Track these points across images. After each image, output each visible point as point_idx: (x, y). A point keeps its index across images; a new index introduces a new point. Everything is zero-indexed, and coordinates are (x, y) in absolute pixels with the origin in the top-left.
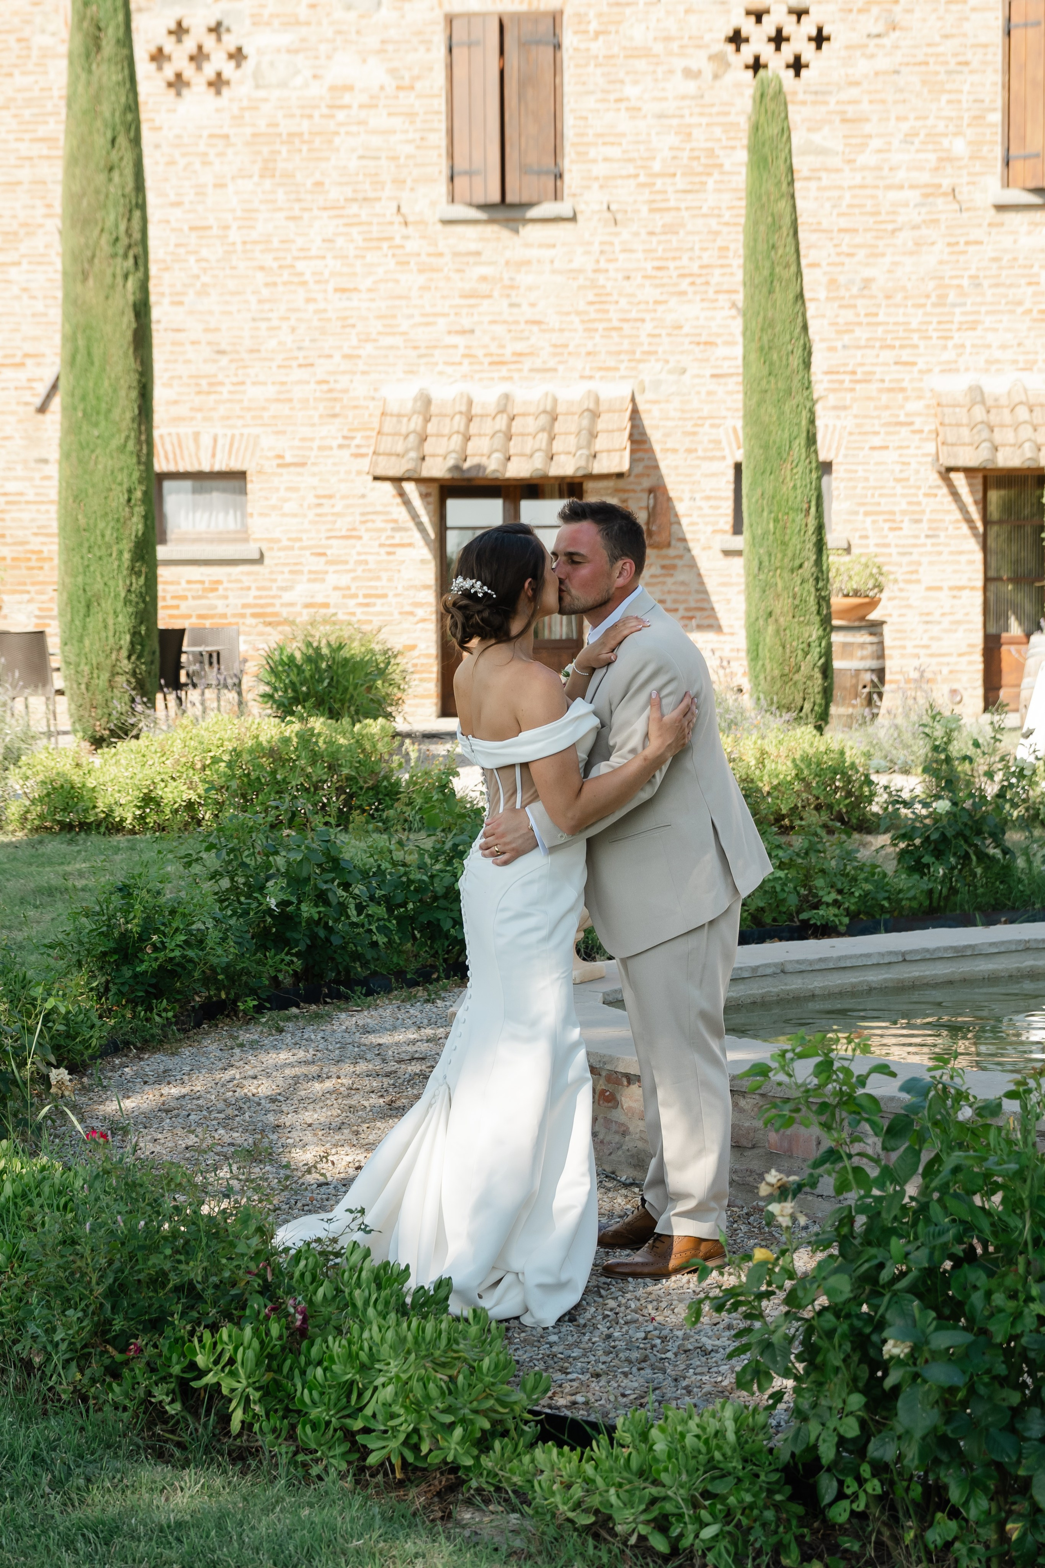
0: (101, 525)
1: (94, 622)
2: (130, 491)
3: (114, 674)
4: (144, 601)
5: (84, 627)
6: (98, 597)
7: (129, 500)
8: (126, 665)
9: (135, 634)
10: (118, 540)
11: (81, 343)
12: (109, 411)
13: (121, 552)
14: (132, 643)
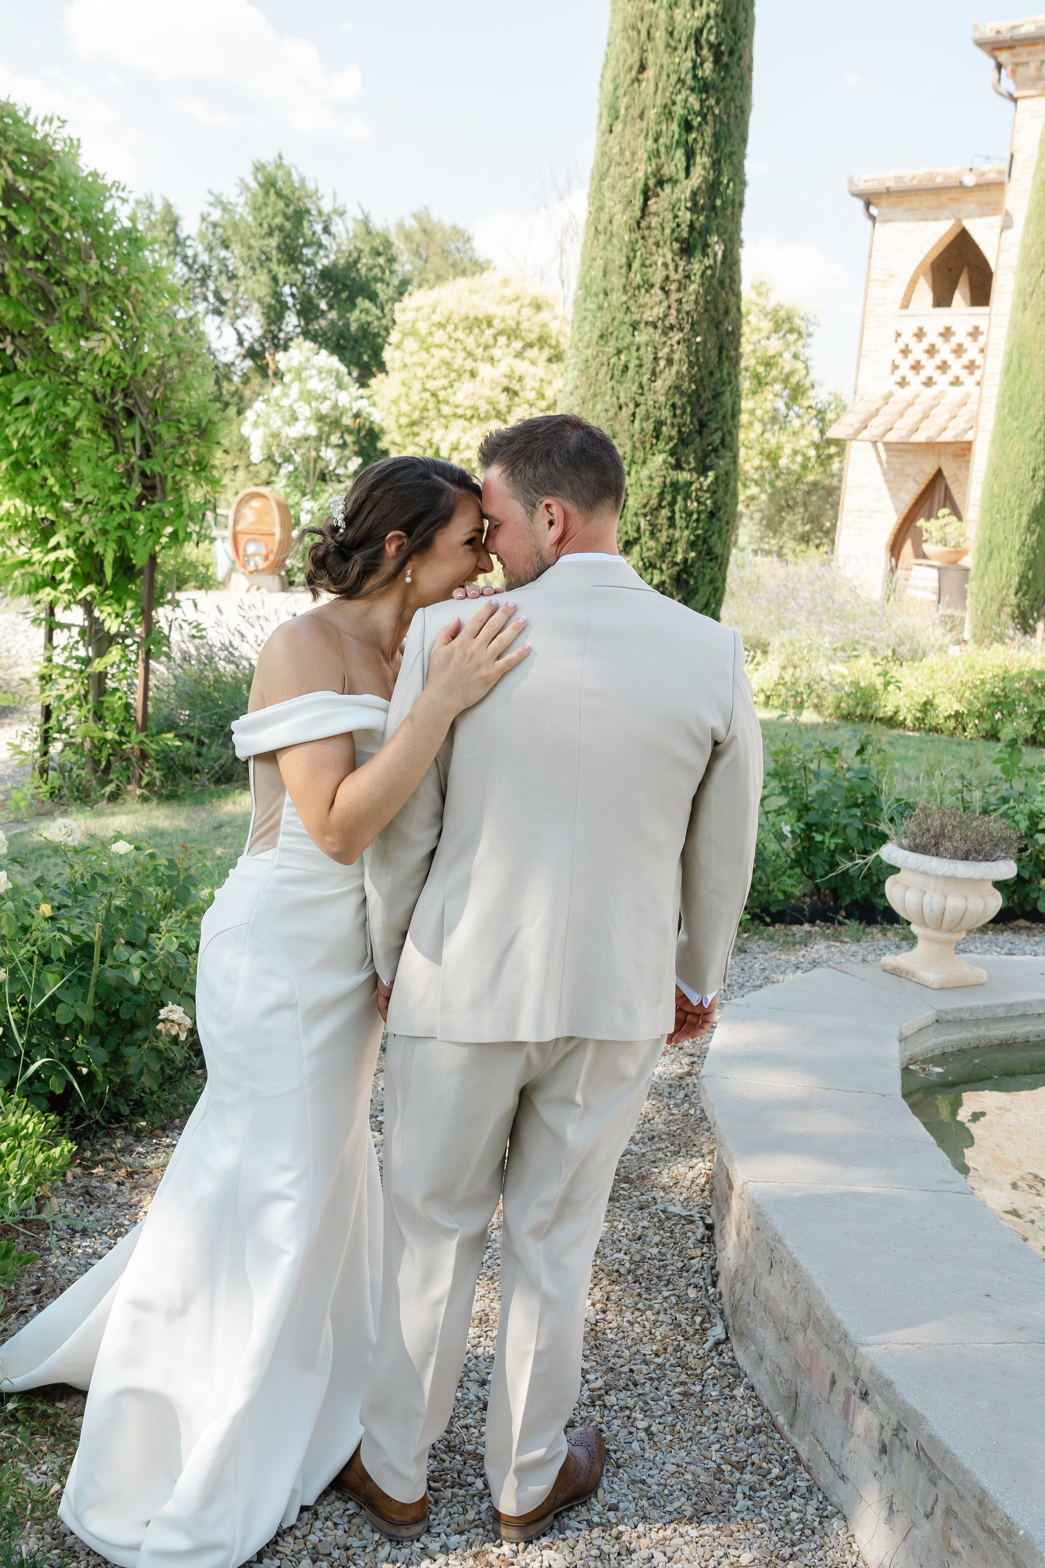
0: (1009, 493)
1: (994, 565)
2: (1035, 470)
3: (1002, 605)
4: (1034, 553)
5: (986, 569)
6: (999, 547)
7: (1033, 477)
8: (1013, 599)
9: (1023, 577)
10: (1020, 506)
11: (1015, 357)
12: (1028, 408)
13: (1020, 515)
14: (1020, 584)
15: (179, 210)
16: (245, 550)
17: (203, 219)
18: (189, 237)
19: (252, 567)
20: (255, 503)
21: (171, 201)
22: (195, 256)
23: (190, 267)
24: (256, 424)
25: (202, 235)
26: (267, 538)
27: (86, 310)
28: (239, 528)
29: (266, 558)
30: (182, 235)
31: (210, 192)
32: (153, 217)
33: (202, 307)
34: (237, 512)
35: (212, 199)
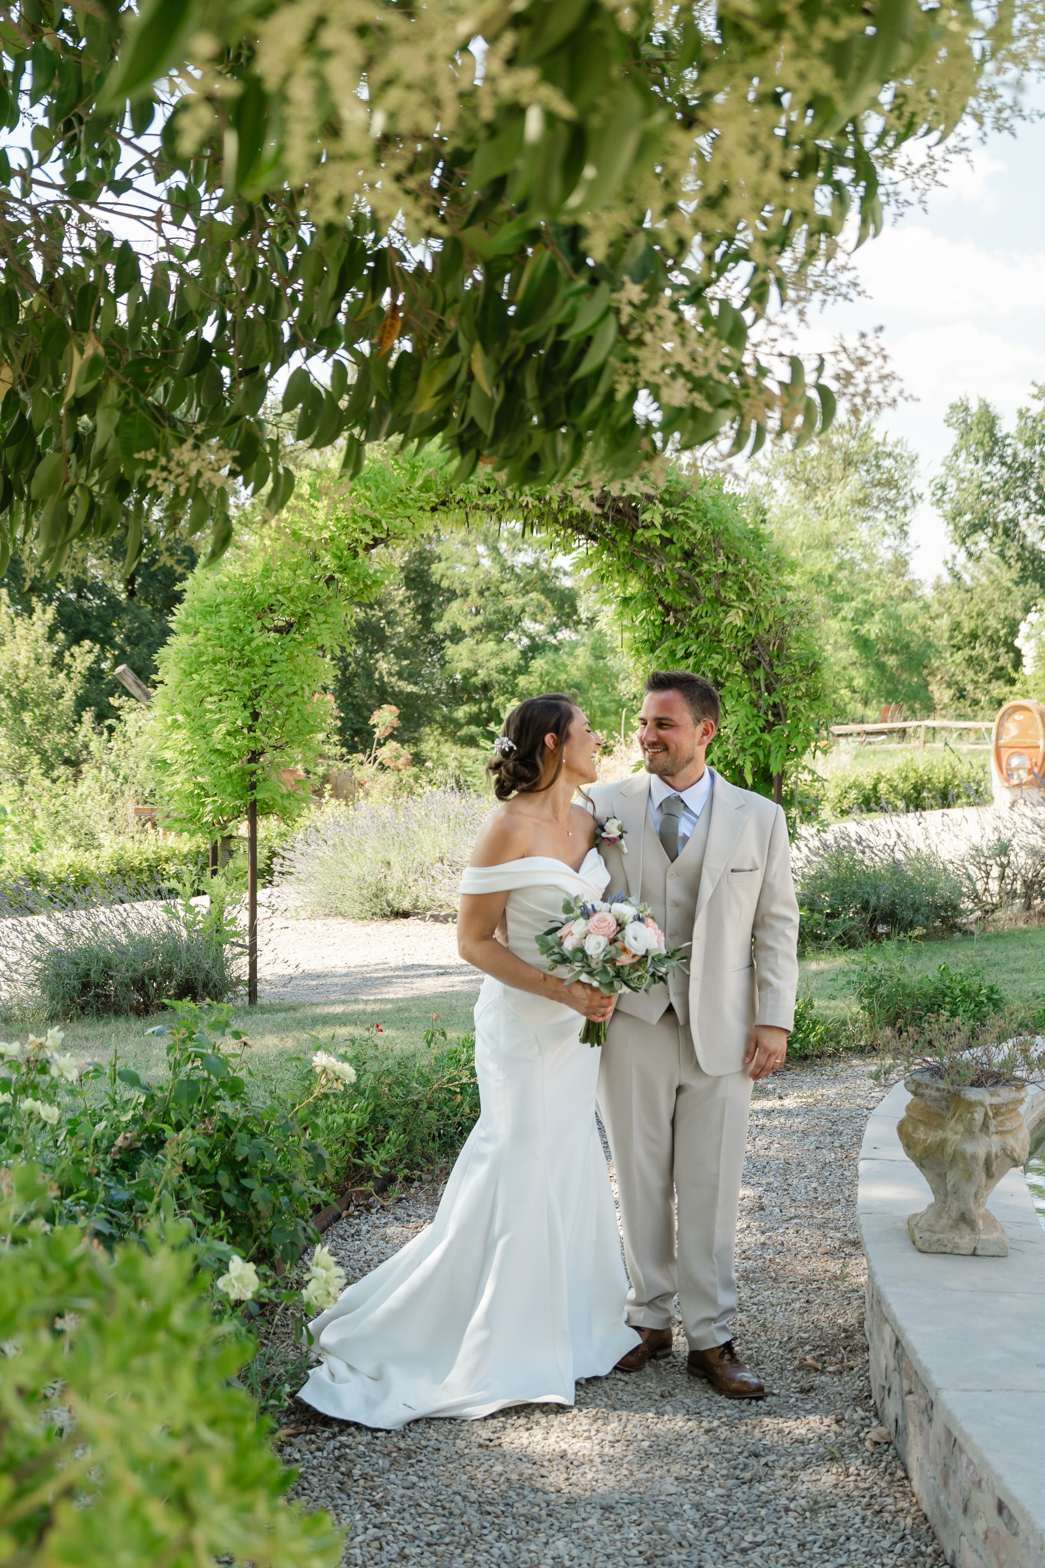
15: (995, 410)
16: (1008, 764)
17: (1021, 414)
18: (1007, 436)
19: (1015, 781)
20: (1018, 716)
21: (988, 401)
22: (1015, 456)
23: (1010, 467)
24: (1028, 637)
25: (1021, 431)
26: (1031, 751)
27: (718, 592)
28: (1001, 742)
29: (1030, 771)
30: (999, 435)
31: (1034, 384)
32: (969, 420)
33: (1023, 506)
34: (1000, 725)
35: (1035, 391)
